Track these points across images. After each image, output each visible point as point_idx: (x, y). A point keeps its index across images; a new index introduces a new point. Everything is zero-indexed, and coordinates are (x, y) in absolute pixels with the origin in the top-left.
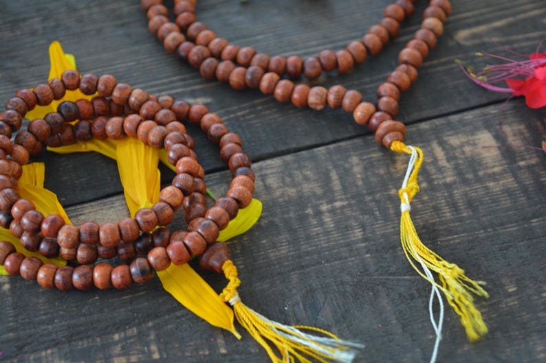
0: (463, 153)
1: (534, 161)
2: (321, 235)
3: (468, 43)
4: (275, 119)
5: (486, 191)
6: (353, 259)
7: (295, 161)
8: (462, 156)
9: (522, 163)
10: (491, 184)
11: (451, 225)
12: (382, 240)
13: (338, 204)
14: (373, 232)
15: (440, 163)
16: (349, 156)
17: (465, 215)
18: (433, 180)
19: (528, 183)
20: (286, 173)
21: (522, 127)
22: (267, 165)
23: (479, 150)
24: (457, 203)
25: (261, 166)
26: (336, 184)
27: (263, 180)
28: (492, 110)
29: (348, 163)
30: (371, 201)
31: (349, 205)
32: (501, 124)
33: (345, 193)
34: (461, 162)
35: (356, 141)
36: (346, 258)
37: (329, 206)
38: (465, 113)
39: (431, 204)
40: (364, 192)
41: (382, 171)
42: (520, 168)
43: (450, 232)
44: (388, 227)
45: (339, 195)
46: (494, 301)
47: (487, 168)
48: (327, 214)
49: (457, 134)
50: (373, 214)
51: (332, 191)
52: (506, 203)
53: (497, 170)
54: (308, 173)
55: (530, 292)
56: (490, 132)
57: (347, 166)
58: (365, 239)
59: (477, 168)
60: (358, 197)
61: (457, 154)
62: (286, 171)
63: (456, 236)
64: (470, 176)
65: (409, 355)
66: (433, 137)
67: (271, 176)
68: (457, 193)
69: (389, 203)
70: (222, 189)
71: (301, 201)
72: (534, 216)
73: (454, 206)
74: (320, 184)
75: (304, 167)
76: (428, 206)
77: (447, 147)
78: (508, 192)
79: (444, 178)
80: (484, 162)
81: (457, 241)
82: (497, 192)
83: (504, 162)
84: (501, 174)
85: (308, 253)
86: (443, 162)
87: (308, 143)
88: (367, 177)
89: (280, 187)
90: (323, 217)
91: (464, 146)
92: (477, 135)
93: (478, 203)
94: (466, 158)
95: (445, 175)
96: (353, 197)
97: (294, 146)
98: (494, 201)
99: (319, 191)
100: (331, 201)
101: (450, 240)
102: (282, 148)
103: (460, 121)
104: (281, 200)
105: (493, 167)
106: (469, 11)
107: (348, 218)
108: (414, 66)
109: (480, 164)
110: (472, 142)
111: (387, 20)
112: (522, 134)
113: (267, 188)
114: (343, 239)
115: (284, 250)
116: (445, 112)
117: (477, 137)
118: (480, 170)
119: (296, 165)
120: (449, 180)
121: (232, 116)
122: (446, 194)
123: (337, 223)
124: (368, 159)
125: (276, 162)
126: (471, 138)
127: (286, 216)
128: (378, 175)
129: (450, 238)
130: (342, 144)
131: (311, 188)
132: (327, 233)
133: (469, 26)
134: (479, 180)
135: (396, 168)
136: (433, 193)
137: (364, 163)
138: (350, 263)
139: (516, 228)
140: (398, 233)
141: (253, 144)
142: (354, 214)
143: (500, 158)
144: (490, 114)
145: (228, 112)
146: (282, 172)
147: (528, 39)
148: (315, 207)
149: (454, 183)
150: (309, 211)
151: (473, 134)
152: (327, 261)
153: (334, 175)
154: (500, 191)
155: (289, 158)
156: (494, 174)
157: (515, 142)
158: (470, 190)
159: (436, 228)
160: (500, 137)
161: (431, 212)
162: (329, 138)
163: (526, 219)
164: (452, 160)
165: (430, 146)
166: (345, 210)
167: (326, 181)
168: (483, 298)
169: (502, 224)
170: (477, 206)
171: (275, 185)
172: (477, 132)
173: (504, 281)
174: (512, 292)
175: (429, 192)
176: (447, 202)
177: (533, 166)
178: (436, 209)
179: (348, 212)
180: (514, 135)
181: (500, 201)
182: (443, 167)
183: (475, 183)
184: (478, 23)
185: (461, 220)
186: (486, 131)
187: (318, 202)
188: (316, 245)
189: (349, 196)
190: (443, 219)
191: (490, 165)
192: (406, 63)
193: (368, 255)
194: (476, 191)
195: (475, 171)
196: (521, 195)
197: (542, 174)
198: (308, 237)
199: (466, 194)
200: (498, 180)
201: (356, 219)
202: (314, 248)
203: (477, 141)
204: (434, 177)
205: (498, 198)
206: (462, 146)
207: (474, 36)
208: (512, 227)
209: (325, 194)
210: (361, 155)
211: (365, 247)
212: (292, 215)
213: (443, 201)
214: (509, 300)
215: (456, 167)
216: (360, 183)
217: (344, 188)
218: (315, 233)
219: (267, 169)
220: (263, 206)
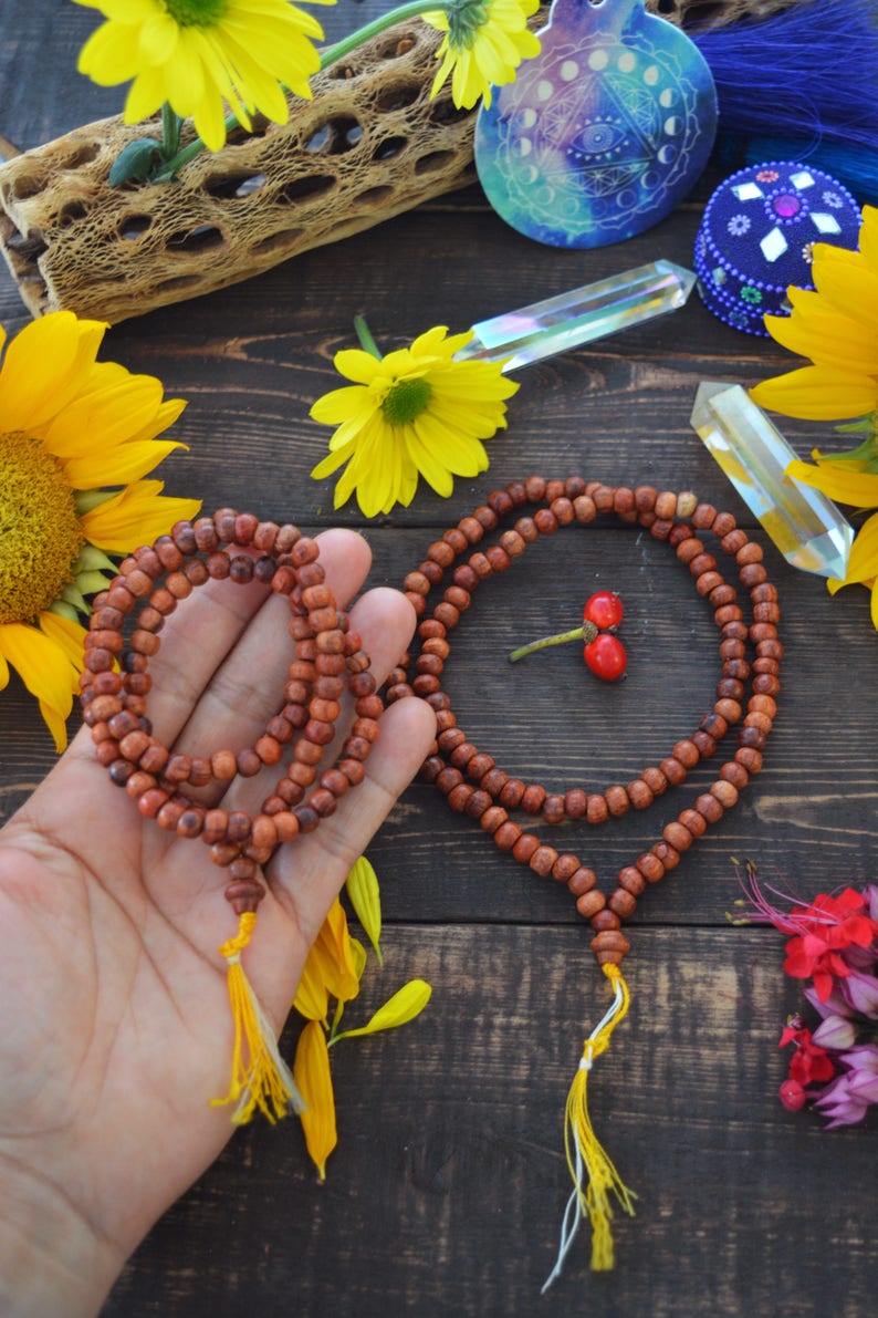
0: (692, 992)
1: (770, 1035)
2: (481, 1060)
3: (767, 820)
4: (486, 865)
5: (696, 1061)
6: (505, 1105)
7: (490, 939)
8: (688, 998)
9: (755, 1033)
10: (705, 1052)
11: (635, 1097)
12: (547, 1090)
13: (516, 1020)
14: (541, 1075)
15: (658, 999)
16: (554, 952)
17: (656, 1087)
18: (640, 1022)
19: (750, 1065)
20: (473, 952)
21: (779, 976)
22: (454, 934)
23: (713, 996)
24: (654, 1066)
25: (447, 933)
26: (524, 992)
27: (442, 955)
28: (754, 937)
29: (550, 962)
30: (556, 1029)
31: (528, 1027)
32: (755, 963)
33: (530, 1007)
34: (684, 1006)
35: (571, 930)
36: (497, 1102)
37: (505, 1020)
38: (719, 931)
39: (623, 1058)
40: (553, 1012)
41: (585, 989)
42: (750, 1039)
43: (629, 1106)
44: (562, 1074)
45: (522, 1008)
46: (638, 1222)
47: (711, 1026)
48: (498, 1031)
49: (697, 960)
50: (552, 1051)
51: (516, 1000)
52: (712, 1086)
53: (722, 1032)
54: (498, 961)
55: (685, 1223)
56: (738, 971)
57: (547, 966)
58: (528, 1083)
59: (699, 1021)
60: (543, 1017)
61: (683, 993)
62: (473, 951)
63: (633, 1114)
64: (685, 1031)
65: (516, 1261)
66: (666, 955)
67: (454, 952)
68: (660, 1051)
69: (575, 1038)
70: (391, 953)
71: (475, 1002)
72: (736, 1118)
73: (648, 1068)
74: (504, 983)
75: (497, 950)
76: (619, 1059)
77: (676, 978)
78: (720, 1070)
79: (654, 1023)
80: (710, 1016)
81: (632, 1122)
82: (708, 1065)
83: (735, 1023)
84: (724, 1041)
85: (458, 1080)
86: (662, 1001)
87: (512, 916)
88: (565, 990)
89: (457, 972)
90: (493, 1035)
91: (697, 982)
92: (719, 970)
93: (678, 1076)
94: (692, 1002)
95: (657, 1019)
96: (537, 1016)
97: (495, 914)
98: (700, 1079)
99: (501, 994)
100: (510, 1014)
101: (625, 1118)
102: (482, 914)
103: (709, 941)
104: (453, 992)
105: (720, 1027)
106: (790, 766)
107: (520, 1045)
108: (676, 850)
109: (704, 1019)
110: (709, 980)
111: (672, 763)
112: (774, 987)
113: (443, 968)
114: (503, 1074)
115: (432, 1066)
116: (695, 921)
117: (716, 973)
118: (701, 1026)
119: (488, 945)
120: (659, 1028)
121: (438, 844)
122: (647, 1049)
123: (506, 1047)
124: (575, 963)
125: (465, 932)
126: (710, 973)
127: (451, 1017)
128: (577, 992)
129: (625, 1114)
130: (554, 930)
131: (494, 986)
132: (488, 1059)
133: (779, 791)
134: (694, 1041)
135: (602, 989)
136: (632, 1043)
137: (569, 968)
138: (498, 1111)
139: (707, 1127)
140: (568, 1087)
141: (448, 896)
142: (528, 1041)
143: (732, 1016)
144: (750, 943)
145: (436, 836)
146: (468, 950)
147: (847, 837)
148: (488, 1016)
149: (663, 1035)
150: (480, 1019)
151: (714, 969)
152: (474, 1100)
153: (527, 976)
154: (712, 1066)
155: (483, 930)
156: (716, 1038)
157: (761, 998)
158: (676, 1053)
159: (616, 1095)
160: (745, 984)
161: (618, 1070)
162: (541, 917)
163: (726, 1119)
164: (674, 1000)
165: (657, 968)
166: (521, 1032)
167: (514, 982)
168: (626, 1214)
169: (694, 1116)
170: (676, 1079)
171: (453, 968)
172: (721, 967)
173: (663, 1198)
174: (665, 1217)
175: (628, 1038)
176: (643, 1061)
177: (767, 1041)
178: (627, 1067)
179: (523, 1037)
180: (764, 986)
181: (705, 1081)
182: (660, 1007)
183: (687, 1044)
184: (793, 791)
185: (649, 1093)
186: (732, 968)
187: (495, 1010)
188: (471, 1072)
189: (533, 1012)
190: (629, 1085)
191: (716, 1023)
192: (668, 844)
193: (523, 1107)
194: (684, 1057)
195: (695, 1026)
196: (734, 1080)
197: (771, 1058)
198: (465, 1058)
199: (669, 1057)
200: (716, 1049)
201: (529, 1050)
202: (466, 1075)
203: (715, 981)
204: (643, 1018)
205: (705, 1075)
206: (694, 982)
207: (780, 810)
208: (702, 1124)
209: (507, 999)
210: (569, 955)
211: (523, 1094)
212: (457, 1018)
213: (640, 1057)
214: (656, 1226)
215: (675, 1012)
216: (553, 998)
217: (532, 998)
218: (474, 1054)
219: (452, 939)
220: (432, 994)
